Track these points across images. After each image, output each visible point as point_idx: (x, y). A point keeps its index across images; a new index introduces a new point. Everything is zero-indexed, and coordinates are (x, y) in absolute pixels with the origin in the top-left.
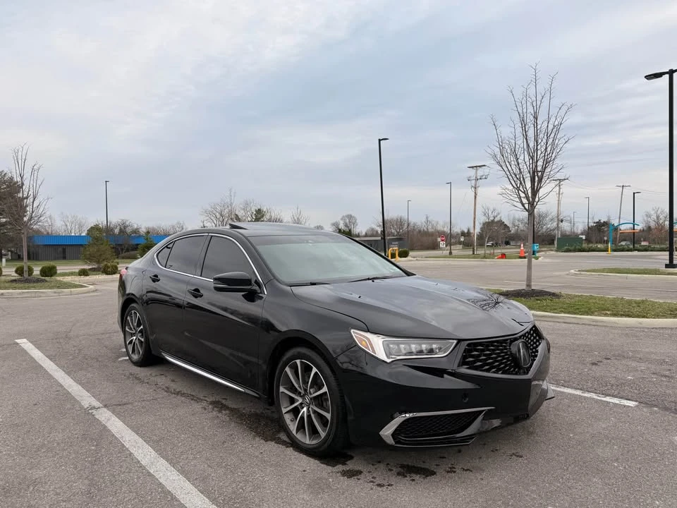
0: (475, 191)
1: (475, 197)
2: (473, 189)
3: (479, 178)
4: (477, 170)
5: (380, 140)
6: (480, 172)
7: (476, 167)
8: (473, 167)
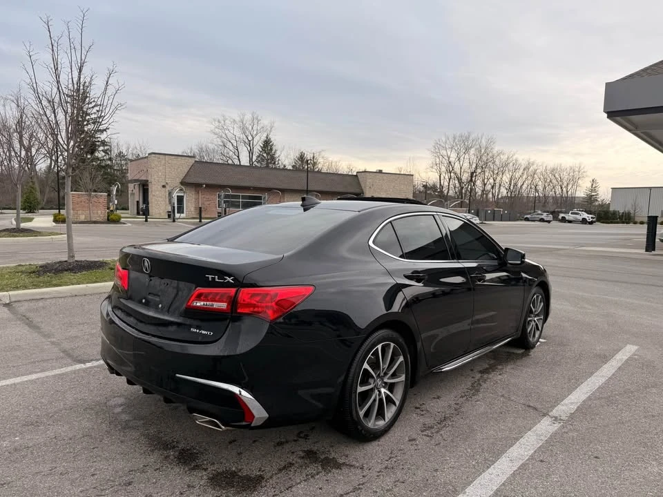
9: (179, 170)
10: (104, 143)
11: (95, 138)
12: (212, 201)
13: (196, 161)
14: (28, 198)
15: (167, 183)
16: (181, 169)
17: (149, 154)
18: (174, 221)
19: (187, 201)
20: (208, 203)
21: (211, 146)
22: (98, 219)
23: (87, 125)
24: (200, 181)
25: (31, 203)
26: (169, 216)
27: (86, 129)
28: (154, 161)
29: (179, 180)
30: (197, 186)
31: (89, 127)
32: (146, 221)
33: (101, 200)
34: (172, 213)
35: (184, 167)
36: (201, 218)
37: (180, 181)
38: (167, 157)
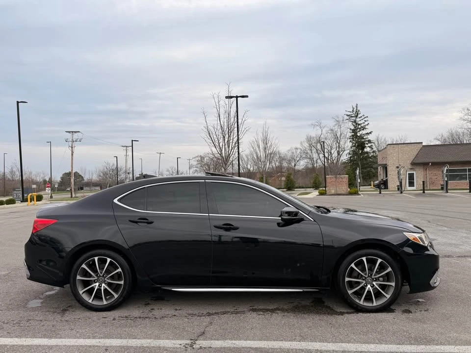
0: (72, 150)
1: (72, 155)
2: (70, 148)
3: (75, 140)
4: (73, 135)
5: (18, 102)
6: (76, 136)
7: (72, 132)
8: (70, 132)
9: (409, 154)
10: (369, 141)
11: (364, 139)
12: (439, 176)
13: (423, 146)
14: (315, 181)
15: (400, 165)
16: (411, 154)
17: (387, 145)
18: (401, 193)
19: (417, 177)
20: (436, 177)
21: (460, 131)
22: (343, 192)
23: (359, 131)
24: (427, 160)
25: (316, 184)
26: (398, 189)
27: (358, 135)
28: (390, 150)
29: (409, 162)
30: (425, 165)
31: (361, 132)
32: (380, 193)
33: (344, 180)
34: (399, 187)
35: (414, 151)
36: (424, 190)
37: (411, 162)
38: (399, 145)
